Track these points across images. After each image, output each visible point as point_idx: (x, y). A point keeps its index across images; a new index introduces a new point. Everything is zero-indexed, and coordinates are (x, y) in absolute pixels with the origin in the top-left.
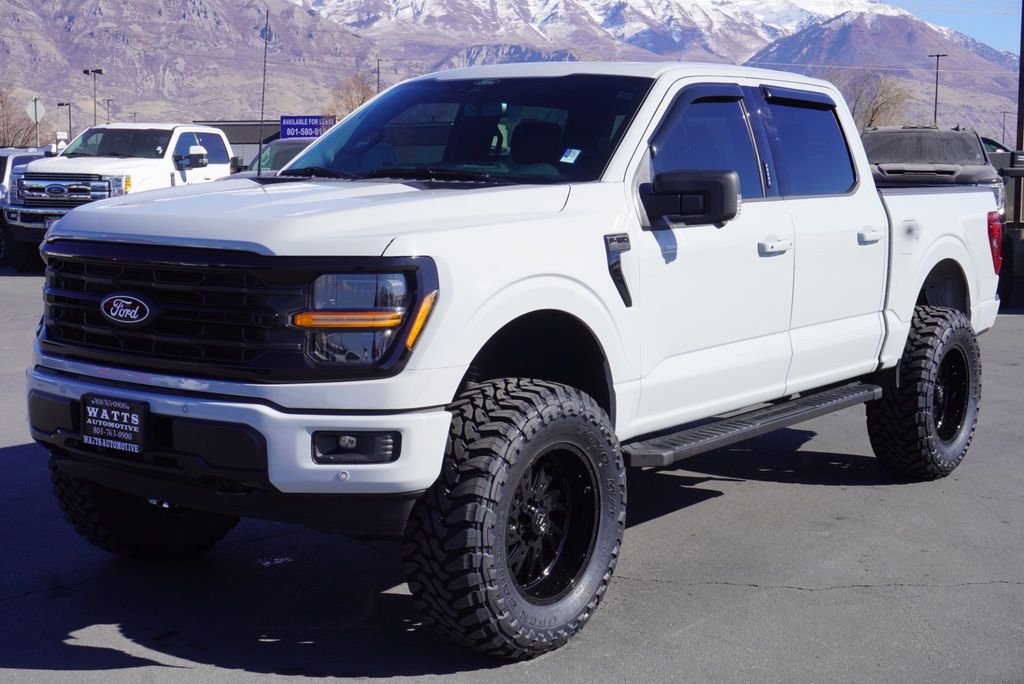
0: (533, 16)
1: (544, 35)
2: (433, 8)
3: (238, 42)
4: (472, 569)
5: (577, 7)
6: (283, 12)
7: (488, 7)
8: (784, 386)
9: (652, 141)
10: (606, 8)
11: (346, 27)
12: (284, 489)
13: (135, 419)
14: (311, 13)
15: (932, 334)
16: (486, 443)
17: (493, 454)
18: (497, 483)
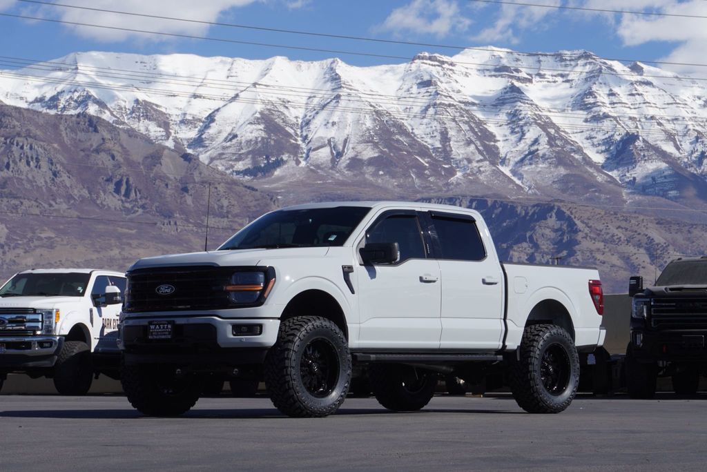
0: (502, 155)
1: (518, 182)
2: (360, 147)
3: (83, 199)
5: (567, 142)
6: (146, 158)
7: (438, 145)
8: (438, 343)
9: (367, 232)
10: (608, 142)
11: (235, 177)
12: (222, 346)
13: (169, 326)
14: (187, 157)
15: (538, 335)
16: (292, 332)
17: (295, 336)
18: (296, 344)
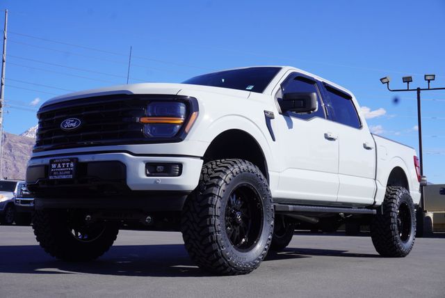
4: (211, 225)
8: (336, 196)
9: (282, 85)
12: (133, 188)
13: (72, 165)
15: (395, 194)
16: (217, 174)
17: (220, 178)
18: (222, 190)
